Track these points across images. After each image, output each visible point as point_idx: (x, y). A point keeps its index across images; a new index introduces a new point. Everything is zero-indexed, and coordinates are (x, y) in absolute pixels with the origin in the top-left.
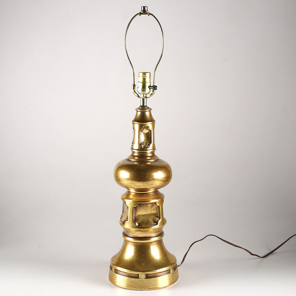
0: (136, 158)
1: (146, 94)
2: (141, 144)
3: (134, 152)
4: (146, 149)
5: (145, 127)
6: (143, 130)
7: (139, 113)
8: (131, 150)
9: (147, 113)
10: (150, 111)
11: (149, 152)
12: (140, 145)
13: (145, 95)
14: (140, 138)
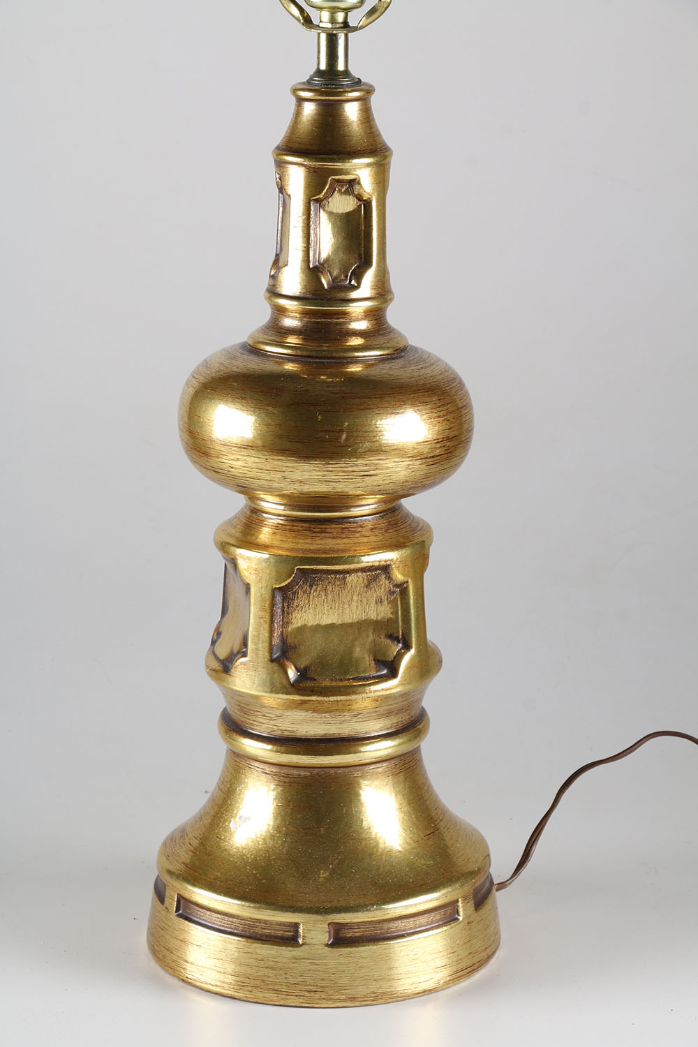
0: (292, 340)
1: (346, 10)
2: (316, 268)
3: (280, 311)
4: (341, 295)
5: (338, 181)
6: (327, 197)
7: (309, 109)
8: (269, 299)
9: (352, 111)
10: (364, 101)
11: (356, 309)
12: (313, 272)
13: (340, 17)
14: (312, 238)
